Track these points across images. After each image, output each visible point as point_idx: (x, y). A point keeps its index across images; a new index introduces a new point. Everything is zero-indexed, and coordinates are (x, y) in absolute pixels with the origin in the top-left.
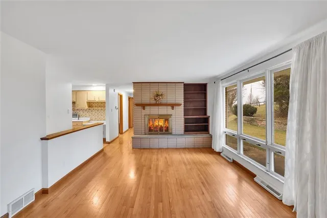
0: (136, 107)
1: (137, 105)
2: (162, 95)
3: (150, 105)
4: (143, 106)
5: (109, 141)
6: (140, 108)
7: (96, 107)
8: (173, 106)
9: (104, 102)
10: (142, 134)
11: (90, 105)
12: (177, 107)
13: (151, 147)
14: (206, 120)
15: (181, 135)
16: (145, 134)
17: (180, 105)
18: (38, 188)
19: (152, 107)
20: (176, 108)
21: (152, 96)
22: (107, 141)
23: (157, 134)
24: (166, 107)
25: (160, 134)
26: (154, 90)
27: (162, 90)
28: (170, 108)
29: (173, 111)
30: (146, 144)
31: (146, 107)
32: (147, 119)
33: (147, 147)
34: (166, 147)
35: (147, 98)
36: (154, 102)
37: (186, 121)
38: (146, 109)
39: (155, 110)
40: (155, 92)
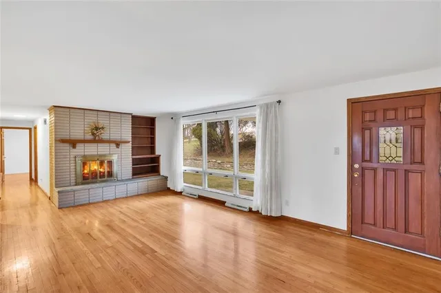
0: (62, 145)
1: (63, 141)
2: (103, 128)
3: (84, 141)
4: (73, 143)
6: (67, 146)
8: (118, 143)
10: (70, 186)
13: (91, 201)
14: (156, 160)
15: (129, 180)
16: (77, 185)
17: (127, 142)
19: (86, 145)
20: (123, 146)
21: (88, 129)
24: (108, 145)
25: (101, 182)
26: (91, 119)
27: (103, 121)
28: (113, 146)
29: (118, 149)
30: (82, 198)
31: (78, 145)
32: (79, 162)
33: (84, 203)
34: (114, 198)
36: (91, 138)
37: (135, 162)
38: (77, 148)
39: (91, 150)
40: (92, 124)
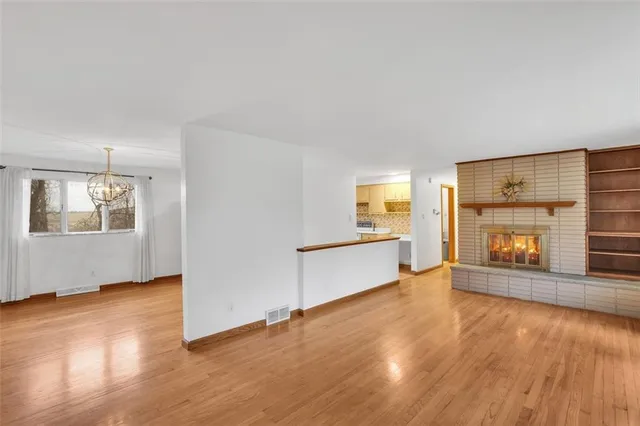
1: (466, 206)
2: (520, 184)
3: (493, 205)
4: (479, 208)
5: (416, 270)
6: (471, 213)
7: (399, 210)
8: (551, 207)
9: (409, 203)
10: (473, 264)
11: (391, 207)
12: (563, 210)
13: (490, 292)
16: (483, 265)
17: (571, 204)
18: (294, 307)
19: (496, 210)
20: (560, 212)
21: (498, 187)
22: (412, 269)
23: (509, 267)
24: (532, 210)
25: (518, 268)
26: (502, 173)
27: (521, 172)
28: (542, 212)
29: (552, 218)
30: (479, 283)
31: (484, 211)
32: (485, 236)
33: (481, 291)
34: (528, 298)
35: (488, 191)
36: (503, 199)
37: (594, 243)
38: (484, 214)
39: (503, 217)
40: (503, 179)
